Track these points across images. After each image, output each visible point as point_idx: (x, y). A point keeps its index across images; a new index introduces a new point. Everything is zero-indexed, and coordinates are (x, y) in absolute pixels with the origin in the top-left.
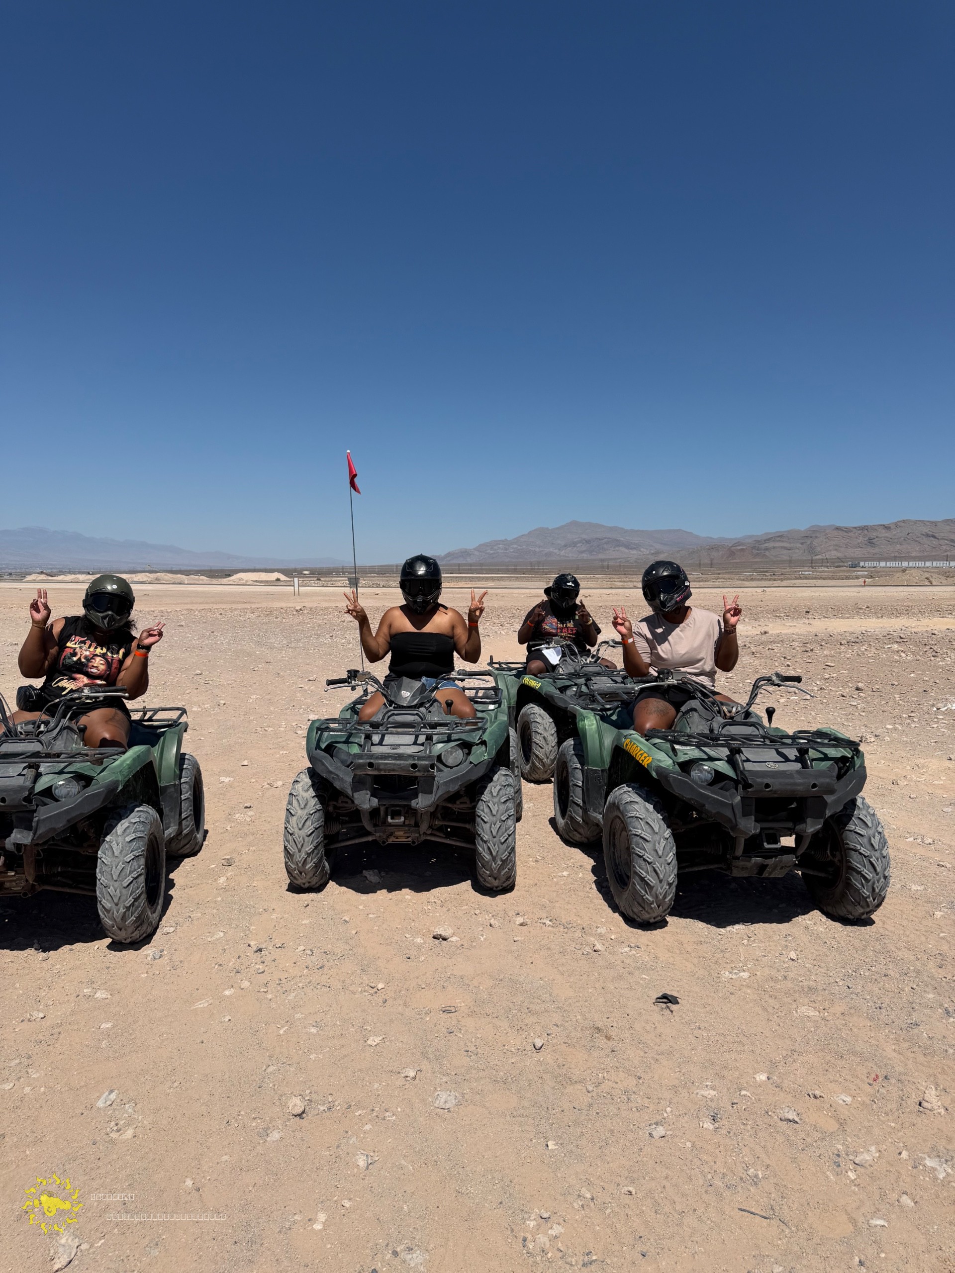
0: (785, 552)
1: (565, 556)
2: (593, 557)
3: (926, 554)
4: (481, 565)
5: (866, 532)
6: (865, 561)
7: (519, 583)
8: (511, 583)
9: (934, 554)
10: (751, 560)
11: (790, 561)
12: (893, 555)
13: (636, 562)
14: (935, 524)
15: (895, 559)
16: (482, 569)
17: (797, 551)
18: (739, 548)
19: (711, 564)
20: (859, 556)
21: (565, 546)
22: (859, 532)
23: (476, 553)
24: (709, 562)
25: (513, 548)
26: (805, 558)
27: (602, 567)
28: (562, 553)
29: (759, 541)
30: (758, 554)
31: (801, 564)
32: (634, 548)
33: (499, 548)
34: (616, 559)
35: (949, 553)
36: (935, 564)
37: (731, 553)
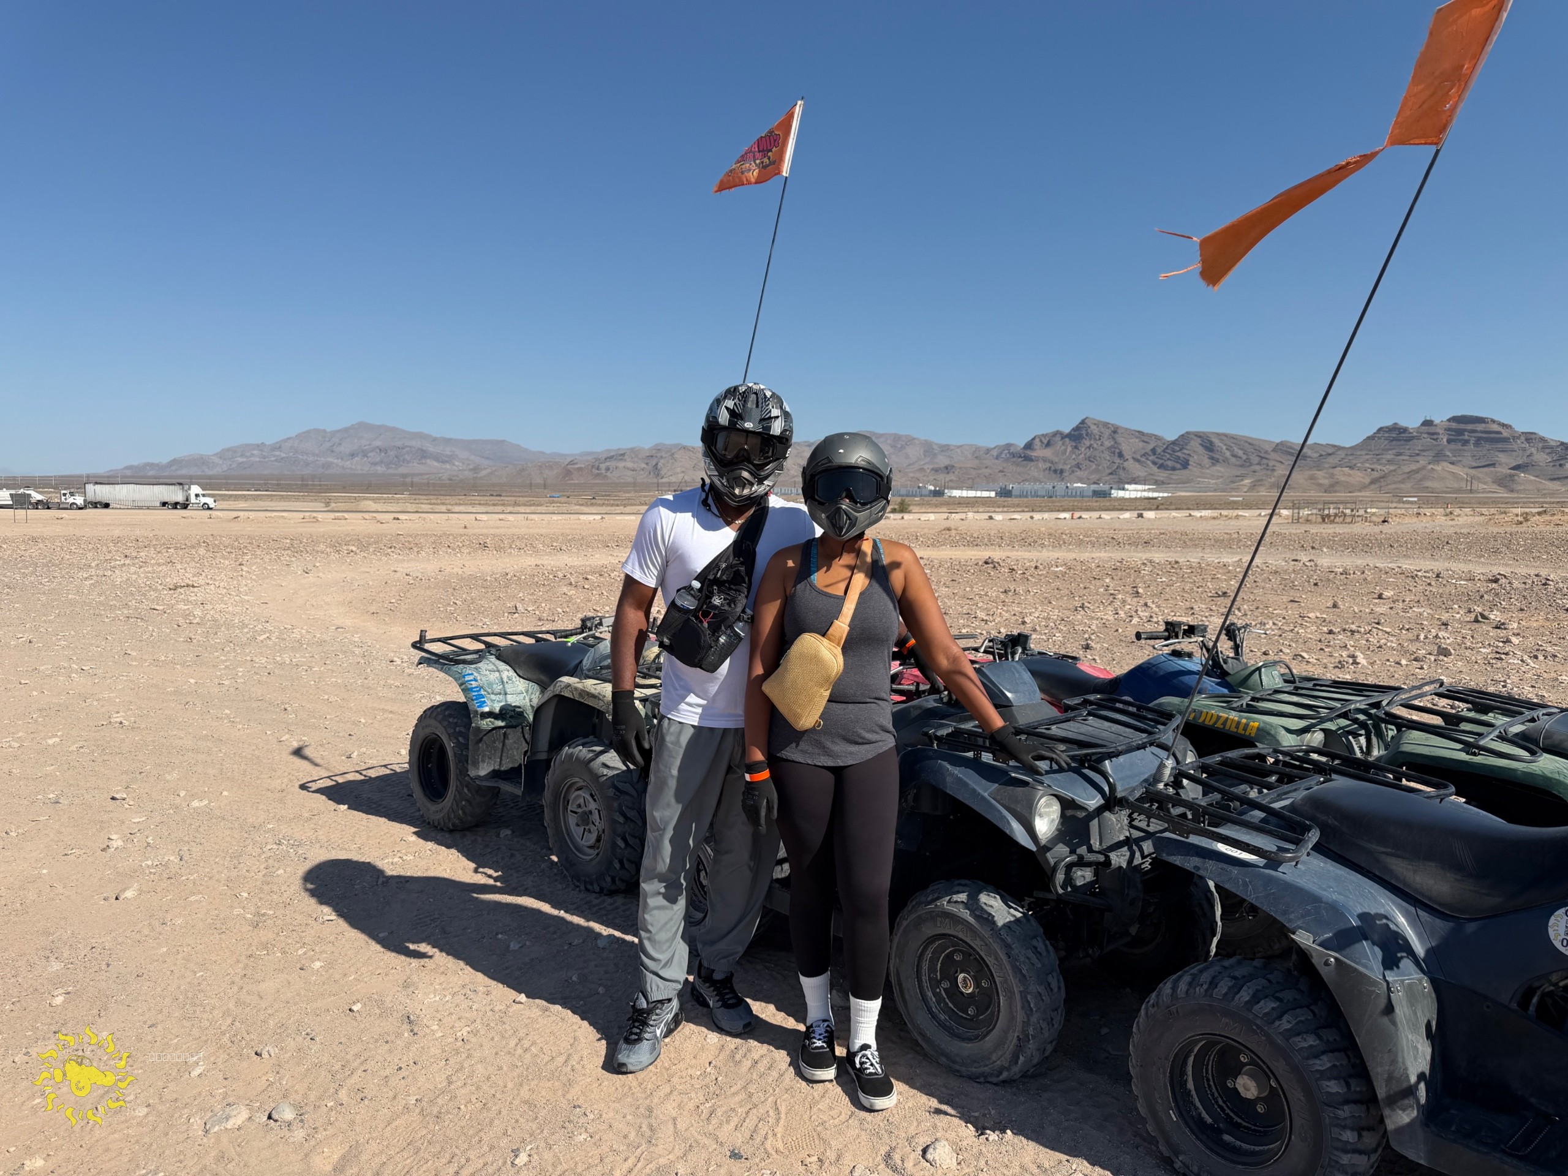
0: (629, 473)
1: (351, 469)
2: (390, 471)
4: (226, 477)
7: (286, 504)
8: (273, 504)
10: (590, 481)
11: (635, 484)
13: (450, 479)
16: (227, 484)
17: (642, 472)
18: (576, 466)
21: (353, 455)
23: (221, 462)
24: (542, 482)
25: (274, 456)
26: (650, 481)
27: (404, 484)
28: (348, 464)
29: (598, 459)
30: (598, 475)
31: (646, 487)
32: (447, 462)
33: (252, 455)
34: (422, 474)
37: (568, 473)
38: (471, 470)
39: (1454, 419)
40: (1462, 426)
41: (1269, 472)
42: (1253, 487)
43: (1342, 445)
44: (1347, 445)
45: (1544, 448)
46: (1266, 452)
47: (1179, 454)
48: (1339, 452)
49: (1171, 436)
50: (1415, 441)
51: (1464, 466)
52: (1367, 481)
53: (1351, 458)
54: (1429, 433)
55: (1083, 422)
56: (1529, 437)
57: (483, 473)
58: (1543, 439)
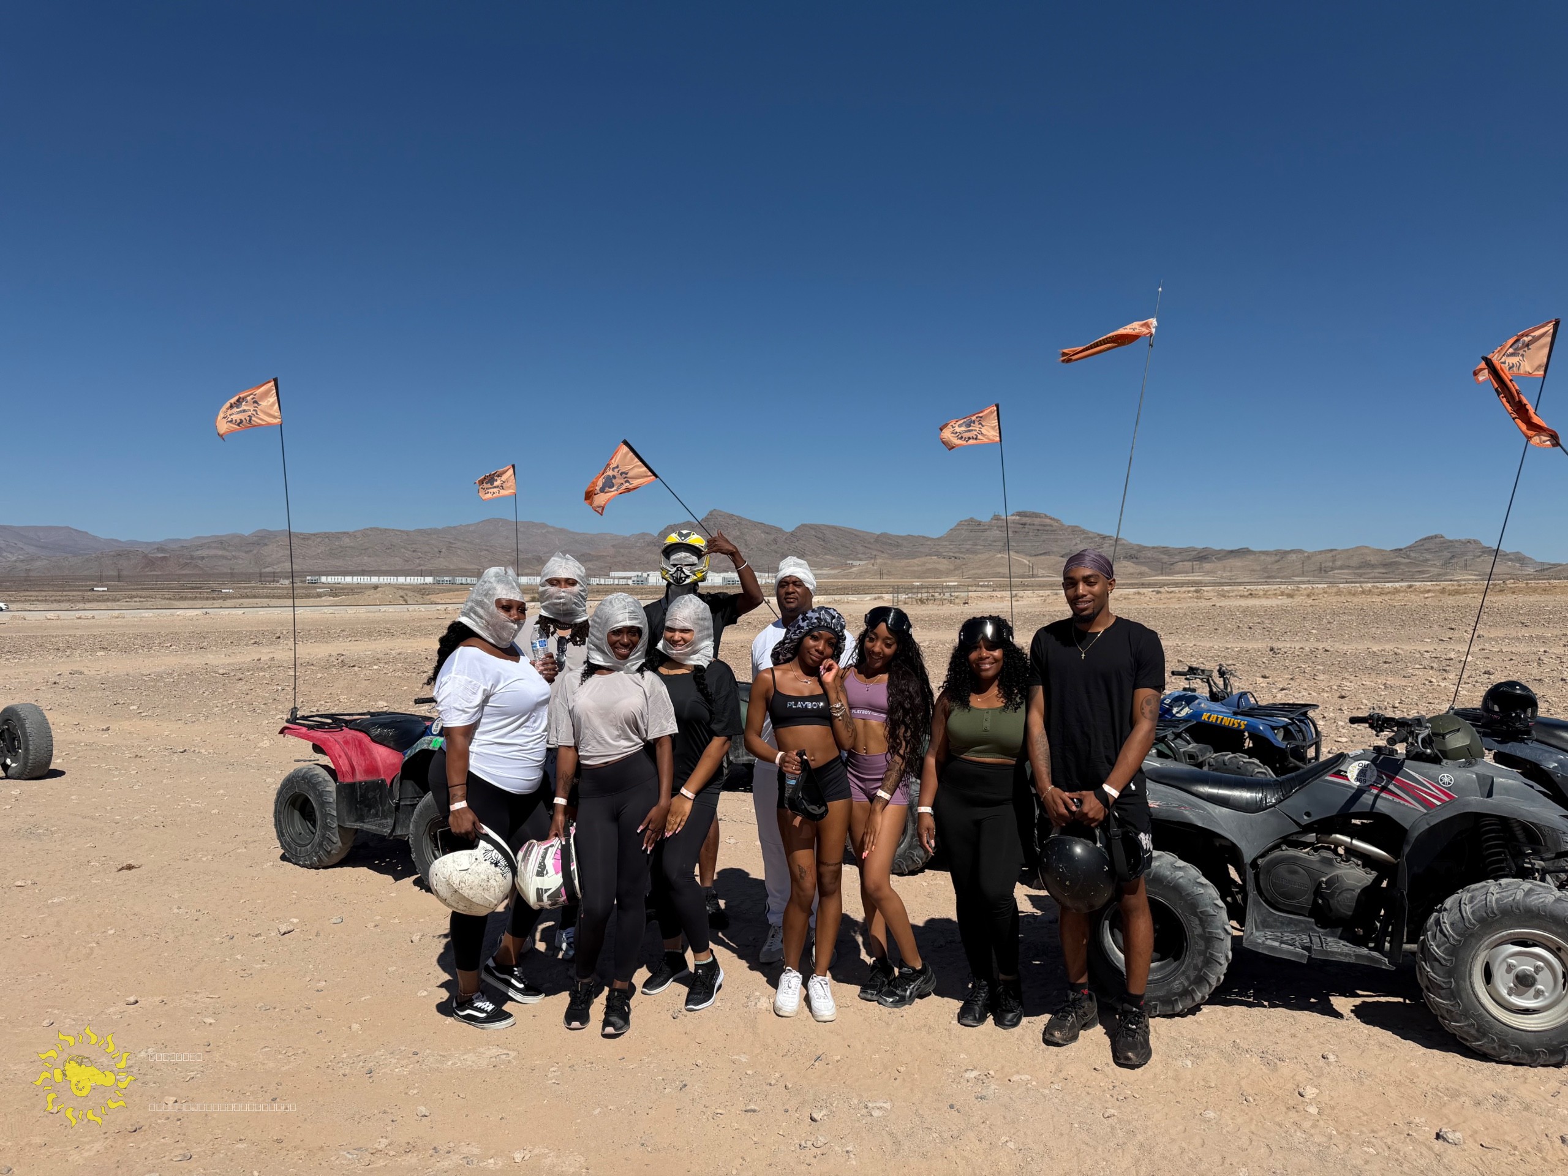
0: (224, 562)
3: (398, 568)
5: (327, 540)
6: (327, 575)
9: (406, 568)
10: (178, 572)
11: (232, 575)
12: (360, 569)
14: (407, 533)
15: (363, 573)
17: (241, 561)
18: (159, 555)
19: (119, 576)
20: (320, 569)
22: (319, 540)
24: (116, 574)
26: (251, 571)
29: (187, 548)
30: (187, 564)
31: (248, 577)
35: (423, 568)
36: (408, 578)
37: (150, 562)
38: (22, 561)
39: (1019, 514)
40: (1025, 520)
41: (873, 561)
42: (860, 574)
43: (931, 536)
44: (935, 537)
45: (1084, 539)
46: (869, 543)
47: (797, 544)
48: (929, 543)
49: (789, 528)
50: (988, 533)
51: (1026, 555)
52: (952, 567)
53: (938, 547)
54: (998, 527)
55: (711, 513)
56: (1075, 530)
57: (38, 564)
58: (1083, 532)
